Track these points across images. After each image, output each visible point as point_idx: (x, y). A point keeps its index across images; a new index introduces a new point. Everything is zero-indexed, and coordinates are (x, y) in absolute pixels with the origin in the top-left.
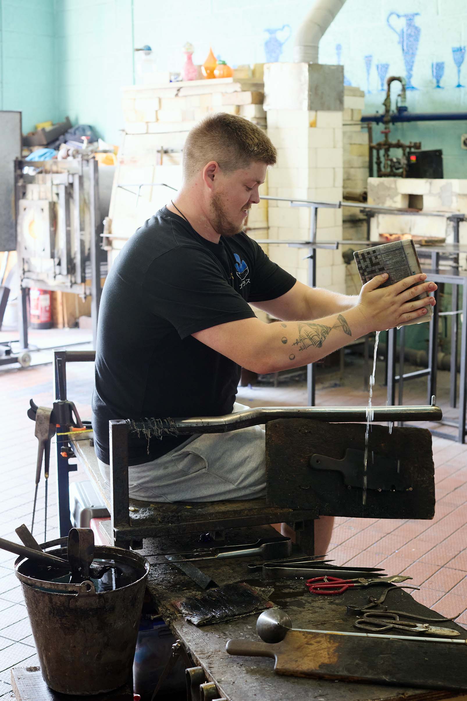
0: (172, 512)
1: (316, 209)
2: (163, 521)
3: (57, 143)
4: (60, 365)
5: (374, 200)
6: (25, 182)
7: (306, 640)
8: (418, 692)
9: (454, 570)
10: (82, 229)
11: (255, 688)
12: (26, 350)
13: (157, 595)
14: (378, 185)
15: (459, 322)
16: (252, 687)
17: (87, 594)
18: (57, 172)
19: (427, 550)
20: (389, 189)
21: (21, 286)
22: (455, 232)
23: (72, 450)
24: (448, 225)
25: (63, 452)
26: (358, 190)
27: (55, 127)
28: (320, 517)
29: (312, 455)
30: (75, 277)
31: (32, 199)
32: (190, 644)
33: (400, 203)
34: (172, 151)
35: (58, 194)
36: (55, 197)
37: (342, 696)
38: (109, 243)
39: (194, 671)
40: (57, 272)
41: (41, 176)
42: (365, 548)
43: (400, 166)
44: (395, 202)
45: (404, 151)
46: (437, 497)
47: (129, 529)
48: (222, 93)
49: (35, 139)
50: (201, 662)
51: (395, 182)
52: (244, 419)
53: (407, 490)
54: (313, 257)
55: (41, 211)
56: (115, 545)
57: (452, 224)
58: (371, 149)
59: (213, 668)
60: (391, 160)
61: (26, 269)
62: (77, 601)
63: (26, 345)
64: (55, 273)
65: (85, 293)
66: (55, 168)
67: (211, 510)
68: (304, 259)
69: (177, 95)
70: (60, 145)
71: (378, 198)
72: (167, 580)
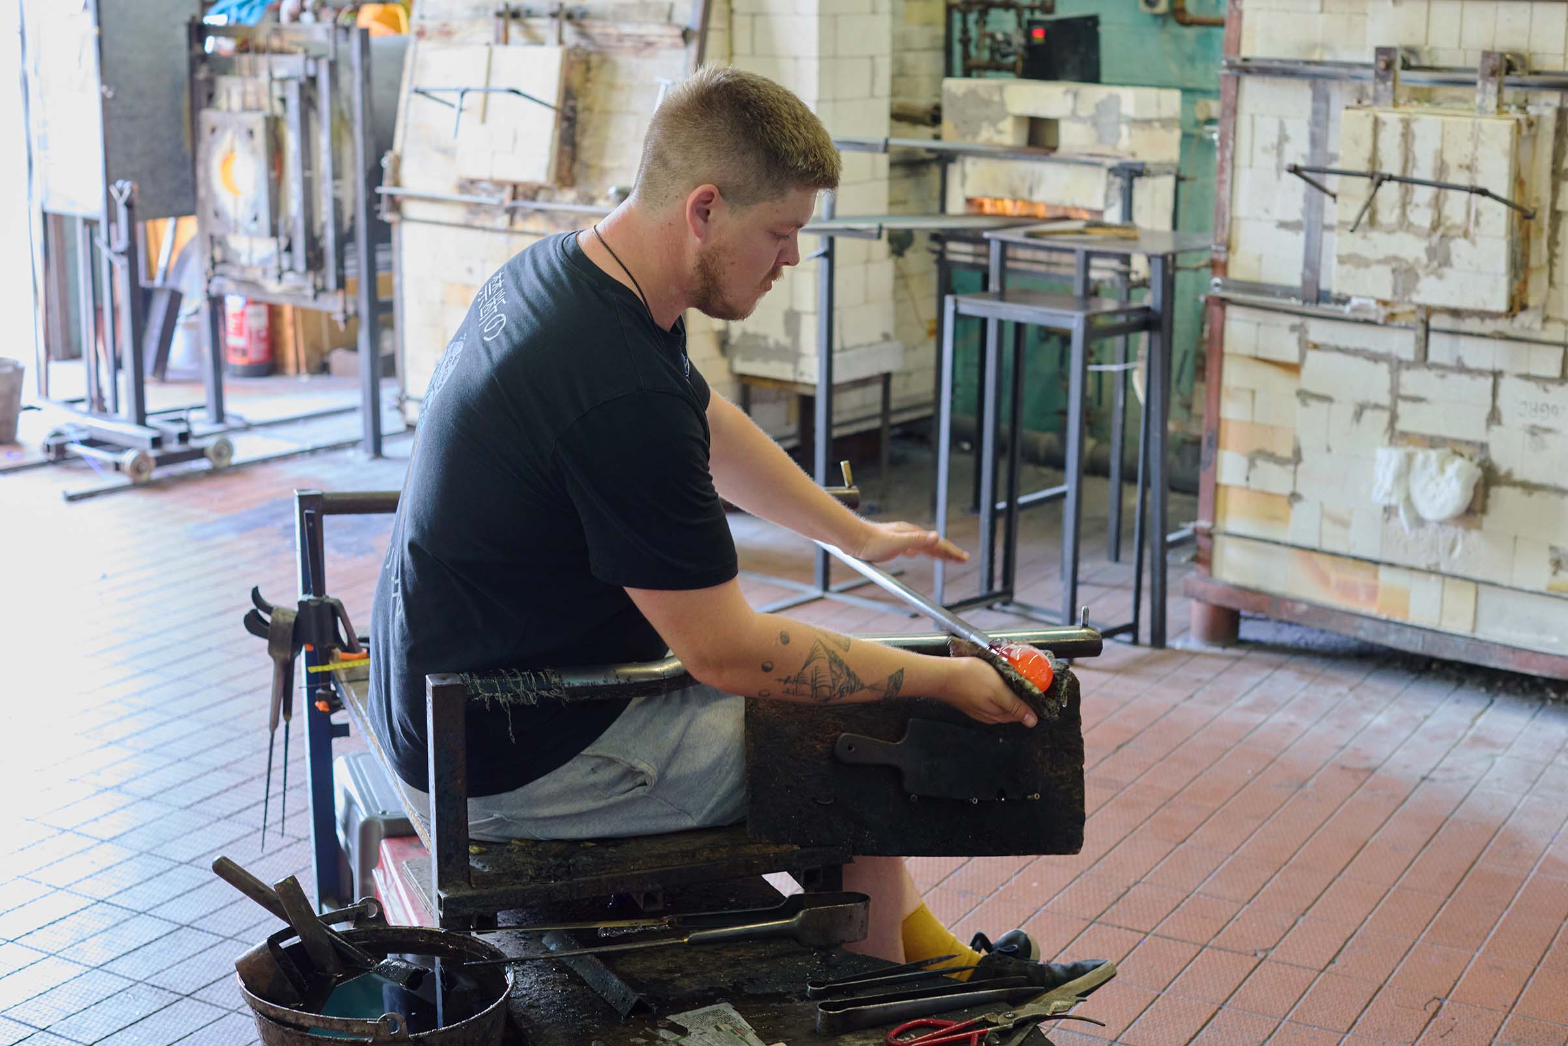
0: (556, 856)
2: (539, 875)
4: (311, 524)
5: (956, 127)
6: (212, 70)
9: (1116, 929)
10: (337, 175)
12: (219, 428)
13: (530, 1031)
14: (965, 95)
15: (1129, 384)
17: (390, 1038)
18: (281, 52)
20: (988, 103)
21: (208, 291)
22: (1124, 200)
23: (338, 695)
24: (1109, 185)
25: (320, 701)
26: (922, 101)
28: (855, 858)
29: (840, 734)
30: (324, 277)
31: (229, 110)
33: (1009, 135)
34: (529, 14)
35: (283, 100)
36: (278, 108)
38: (396, 205)
40: (285, 264)
41: (245, 59)
43: (1011, 50)
44: (1000, 132)
45: (1019, 16)
46: (1088, 809)
47: (469, 893)
51: (1001, 89)
53: (1029, 797)
54: (829, 254)
55: (249, 135)
56: (442, 925)
57: (1118, 182)
58: (949, 9)
60: (992, 36)
61: (218, 258)
63: (220, 416)
64: (280, 267)
65: (345, 312)
66: (275, 43)
67: (635, 851)
68: (810, 259)
71: (965, 122)
72: (548, 997)
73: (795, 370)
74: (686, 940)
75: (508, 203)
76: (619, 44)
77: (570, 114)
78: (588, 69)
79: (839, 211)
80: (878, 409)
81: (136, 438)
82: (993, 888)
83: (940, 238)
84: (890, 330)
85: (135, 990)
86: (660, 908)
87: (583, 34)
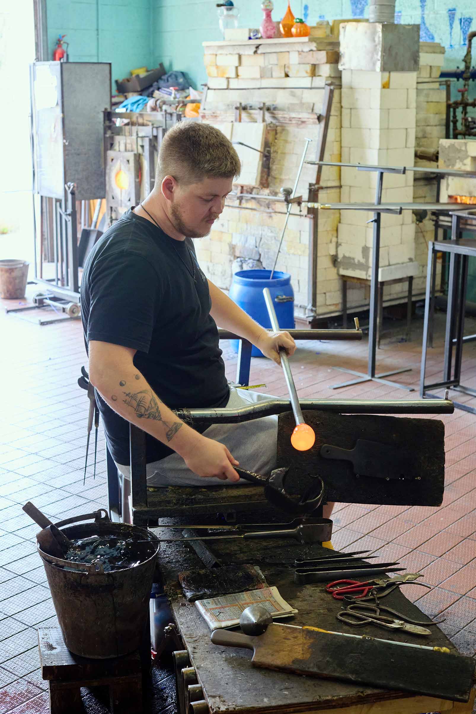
0: (187, 495)
1: (382, 174)
2: (178, 503)
3: (151, 89)
5: (445, 161)
6: (112, 133)
7: (284, 634)
8: (376, 691)
11: (228, 677)
14: (449, 147)
16: (226, 676)
17: (96, 573)
18: (143, 125)
19: (455, 520)
20: (459, 151)
26: (431, 149)
27: (149, 73)
28: (328, 503)
29: (323, 445)
31: (119, 151)
32: (182, 626)
33: (469, 166)
34: (251, 108)
35: (142, 147)
36: (140, 150)
37: (306, 691)
39: (180, 654)
41: (129, 128)
42: (396, 515)
43: (475, 126)
44: (465, 165)
47: (146, 509)
48: (299, 51)
49: (130, 85)
50: (188, 646)
51: (466, 144)
52: (258, 410)
53: (415, 479)
54: (378, 221)
55: (127, 162)
56: (134, 524)
58: (449, 106)
59: (196, 653)
60: (467, 119)
61: (114, 217)
62: (87, 578)
66: (140, 121)
67: (224, 493)
69: (255, 52)
70: (153, 91)
71: (448, 160)
72: (177, 558)
73: (367, 274)
74: (242, 536)
75: (239, 194)
76: (290, 122)
77: (267, 154)
78: (276, 133)
79: (383, 201)
80: (406, 294)
81: (73, 297)
82: (422, 520)
83: (437, 214)
84: (413, 257)
85: (24, 544)
86: (234, 521)
87: (274, 117)
